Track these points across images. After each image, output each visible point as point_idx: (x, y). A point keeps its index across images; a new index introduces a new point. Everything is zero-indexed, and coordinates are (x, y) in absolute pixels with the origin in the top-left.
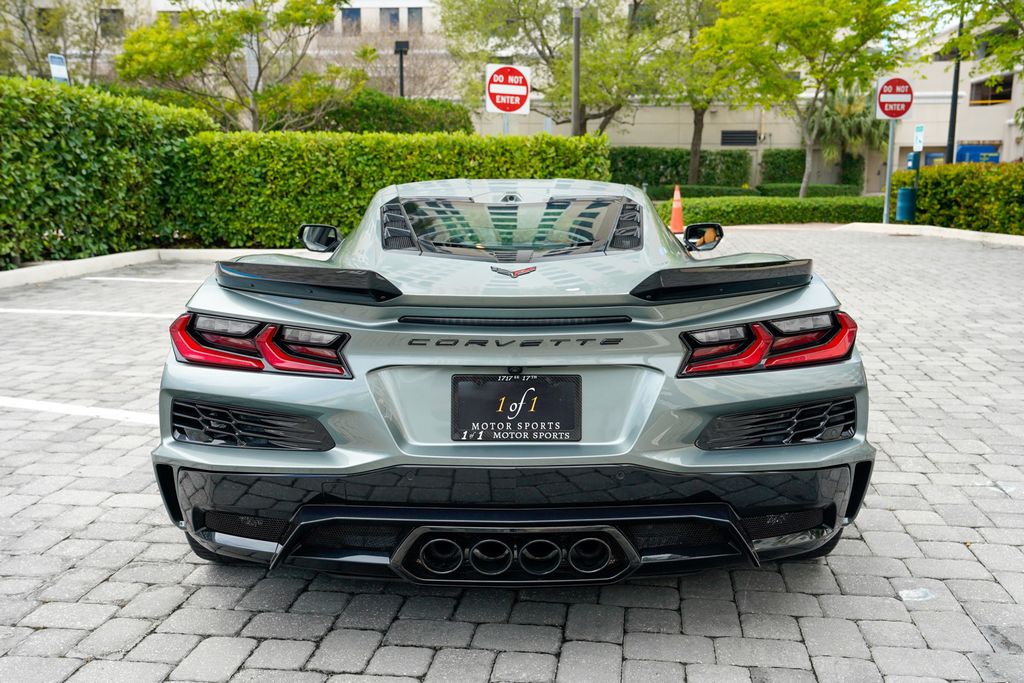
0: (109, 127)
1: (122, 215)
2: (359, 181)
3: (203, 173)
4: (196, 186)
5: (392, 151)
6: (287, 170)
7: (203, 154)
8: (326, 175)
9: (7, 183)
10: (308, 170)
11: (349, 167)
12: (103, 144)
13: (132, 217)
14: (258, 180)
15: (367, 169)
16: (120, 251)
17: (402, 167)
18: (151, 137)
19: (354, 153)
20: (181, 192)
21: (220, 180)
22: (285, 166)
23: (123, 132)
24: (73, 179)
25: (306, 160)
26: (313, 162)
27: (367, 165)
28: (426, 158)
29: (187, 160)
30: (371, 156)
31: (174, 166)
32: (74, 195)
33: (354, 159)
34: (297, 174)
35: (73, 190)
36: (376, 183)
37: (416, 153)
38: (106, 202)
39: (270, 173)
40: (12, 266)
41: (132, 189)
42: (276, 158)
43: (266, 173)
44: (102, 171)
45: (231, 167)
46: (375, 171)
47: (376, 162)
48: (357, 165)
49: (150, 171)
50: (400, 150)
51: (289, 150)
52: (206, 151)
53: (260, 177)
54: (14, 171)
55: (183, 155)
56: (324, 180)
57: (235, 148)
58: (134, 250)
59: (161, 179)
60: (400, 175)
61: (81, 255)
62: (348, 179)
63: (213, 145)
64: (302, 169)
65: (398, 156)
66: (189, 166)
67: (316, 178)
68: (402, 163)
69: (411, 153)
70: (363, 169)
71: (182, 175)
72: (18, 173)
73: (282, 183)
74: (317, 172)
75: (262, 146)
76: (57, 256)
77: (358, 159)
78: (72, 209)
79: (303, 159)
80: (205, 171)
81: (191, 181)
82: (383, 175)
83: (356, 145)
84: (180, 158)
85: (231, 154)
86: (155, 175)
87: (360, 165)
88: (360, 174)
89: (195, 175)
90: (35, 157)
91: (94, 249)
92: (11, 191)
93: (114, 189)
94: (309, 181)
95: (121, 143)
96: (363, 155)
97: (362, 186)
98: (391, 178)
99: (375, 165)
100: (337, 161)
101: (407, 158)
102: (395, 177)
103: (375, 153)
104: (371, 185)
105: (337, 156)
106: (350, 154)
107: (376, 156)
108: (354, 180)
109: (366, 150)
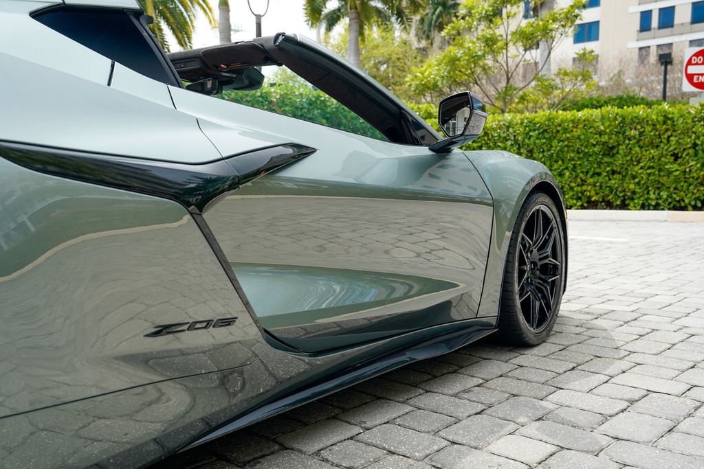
5: (560, 125)
11: (523, 141)
15: (538, 141)
17: (568, 138)
19: (527, 129)
25: (490, 137)
26: (496, 138)
27: (537, 138)
28: (590, 130)
30: (541, 131)
33: (527, 134)
36: (545, 154)
37: (581, 126)
46: (544, 143)
47: (547, 136)
48: (529, 139)
50: (566, 124)
60: (566, 146)
62: (522, 150)
65: (566, 130)
68: (568, 135)
69: (576, 127)
70: (535, 143)
77: (531, 134)
79: (488, 136)
82: (551, 146)
83: (530, 122)
87: (532, 139)
88: (531, 146)
96: (534, 130)
97: (534, 156)
98: (558, 148)
99: (544, 138)
100: (515, 136)
101: (572, 131)
102: (562, 148)
103: (546, 128)
104: (541, 155)
105: (514, 132)
106: (525, 130)
107: (545, 131)
108: (527, 151)
109: (538, 126)
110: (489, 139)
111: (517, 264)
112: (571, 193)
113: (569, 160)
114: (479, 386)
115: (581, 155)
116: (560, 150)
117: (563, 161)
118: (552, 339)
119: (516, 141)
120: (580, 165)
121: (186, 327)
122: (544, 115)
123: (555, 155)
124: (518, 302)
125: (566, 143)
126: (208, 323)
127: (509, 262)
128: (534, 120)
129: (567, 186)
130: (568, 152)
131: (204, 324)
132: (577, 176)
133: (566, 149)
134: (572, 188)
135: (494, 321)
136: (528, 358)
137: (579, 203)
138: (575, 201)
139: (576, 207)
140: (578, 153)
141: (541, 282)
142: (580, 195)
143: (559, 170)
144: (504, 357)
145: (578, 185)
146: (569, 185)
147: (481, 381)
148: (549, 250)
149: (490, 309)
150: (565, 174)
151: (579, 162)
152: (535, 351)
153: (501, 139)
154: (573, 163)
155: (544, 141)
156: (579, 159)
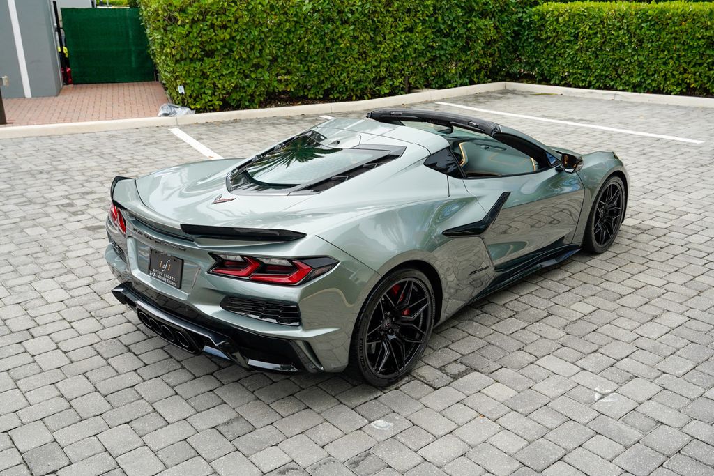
0: (475, 5)
1: (481, 60)
2: (641, 41)
3: (539, 32)
4: (534, 41)
5: (670, 19)
6: (591, 32)
7: (541, 19)
8: (618, 36)
9: (398, 46)
10: (606, 32)
11: (635, 31)
12: (470, 16)
13: (488, 61)
14: (572, 39)
15: (648, 33)
16: (479, 83)
17: (676, 31)
18: (507, 8)
19: (640, 20)
20: (525, 44)
21: (549, 38)
22: (590, 29)
23: (486, 7)
24: (445, 40)
25: (606, 25)
26: (610, 27)
27: (648, 30)
28: (698, 25)
29: (531, 22)
30: (653, 23)
31: (523, 27)
32: (446, 50)
33: (639, 25)
34: (599, 35)
35: (445, 47)
37: (689, 20)
38: (469, 53)
39: (580, 34)
40: (402, 92)
41: (489, 44)
42: (586, 23)
43: (578, 33)
44: (467, 33)
45: (555, 29)
46: (654, 34)
47: (657, 27)
48: (641, 30)
49: (503, 31)
50: (676, 18)
51: (595, 17)
52: (543, 17)
53: (574, 36)
54: (404, 38)
55: (528, 20)
56: (616, 40)
57: (560, 15)
58: (489, 82)
59: (511, 37)
60: (674, 38)
61: (450, 86)
62: (633, 40)
63: (547, 13)
64: (602, 31)
65: (675, 24)
66: (531, 28)
67: (611, 39)
68: (676, 28)
69: (686, 21)
71: (526, 34)
72: (407, 39)
73: (587, 41)
74: (612, 34)
75: (578, 14)
76: (434, 86)
77: (643, 25)
78: (444, 58)
80: (541, 30)
81: (531, 38)
82: (660, 38)
83: (644, 14)
84: (526, 22)
85: (557, 20)
86: (508, 33)
88: (642, 37)
89: (534, 34)
90: (420, 28)
91: (459, 82)
92: (401, 50)
93: (475, 45)
94: (605, 41)
95: (483, 15)
96: (646, 22)
97: (643, 45)
98: (666, 40)
99: (655, 29)
100: (628, 26)
101: (681, 24)
102: (670, 39)
103: (656, 20)
104: (649, 45)
105: (628, 22)
106: (638, 21)
107: (657, 23)
108: (637, 41)
109: (650, 18)
110: (604, 27)
112: (673, 80)
113: (675, 51)
114: (569, 277)
115: (686, 47)
116: (667, 42)
117: (669, 51)
119: (628, 31)
120: (685, 56)
122: (657, 8)
123: (662, 45)
124: (593, 234)
125: (674, 35)
128: (648, 12)
129: (669, 74)
130: (674, 43)
132: (680, 65)
133: (673, 41)
134: (674, 76)
135: (580, 244)
137: (679, 89)
138: (675, 87)
139: (675, 93)
140: (683, 44)
142: (681, 82)
143: (664, 60)
144: (584, 260)
145: (680, 73)
146: (671, 73)
147: (570, 274)
148: (615, 203)
149: (579, 240)
150: (669, 63)
151: (683, 54)
154: (678, 53)
155: (654, 32)
156: (684, 50)
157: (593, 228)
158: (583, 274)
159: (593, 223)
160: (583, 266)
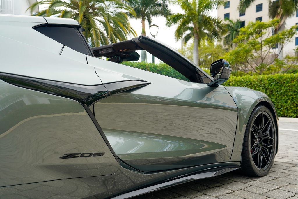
2: (272, 91)
5: (285, 80)
11: (268, 87)
15: (275, 87)
17: (289, 86)
19: (270, 82)
25: (253, 85)
26: (256, 86)
27: (275, 86)
30: (276, 82)
33: (270, 84)
36: (278, 93)
37: (295, 80)
46: (278, 88)
47: (279, 85)
48: (271, 86)
50: (288, 79)
51: (247, 82)
60: (288, 89)
62: (268, 91)
65: (288, 82)
68: (289, 84)
69: (293, 81)
70: (273, 88)
77: (272, 84)
79: (252, 85)
82: (281, 89)
83: (271, 79)
87: (272, 86)
88: (272, 89)
96: (273, 82)
97: (273, 93)
98: (285, 90)
99: (278, 86)
100: (264, 85)
101: (291, 82)
102: (286, 90)
103: (278, 81)
104: (276, 93)
105: (264, 83)
106: (269, 82)
107: (278, 82)
108: (270, 91)
109: (275, 80)
110: (252, 86)
111: (250, 138)
112: (291, 110)
113: (290, 95)
114: (229, 193)
115: (296, 93)
116: (285, 91)
117: (287, 96)
118: (270, 175)
119: (265, 87)
120: (295, 98)
121: (79, 155)
122: (278, 76)
123: (283, 93)
124: (251, 156)
125: (288, 88)
126: (91, 154)
127: (246, 137)
128: (273, 78)
129: (289, 107)
130: (289, 92)
131: (88, 155)
132: (294, 103)
133: (288, 91)
134: (291, 108)
136: (256, 182)
137: (295, 115)
138: (293, 114)
139: (294, 117)
140: (294, 92)
141: (265, 147)
142: (296, 111)
143: (285, 100)
144: (244, 181)
145: (295, 107)
146: (290, 107)
147: (231, 191)
148: (268, 132)
149: (237, 158)
150: (288, 102)
151: (295, 96)
152: (260, 179)
153: (258, 86)
154: (292, 97)
155: (278, 87)
156: (295, 95)
157: (250, 149)
158: (244, 192)
159: (249, 143)
160: (244, 186)
